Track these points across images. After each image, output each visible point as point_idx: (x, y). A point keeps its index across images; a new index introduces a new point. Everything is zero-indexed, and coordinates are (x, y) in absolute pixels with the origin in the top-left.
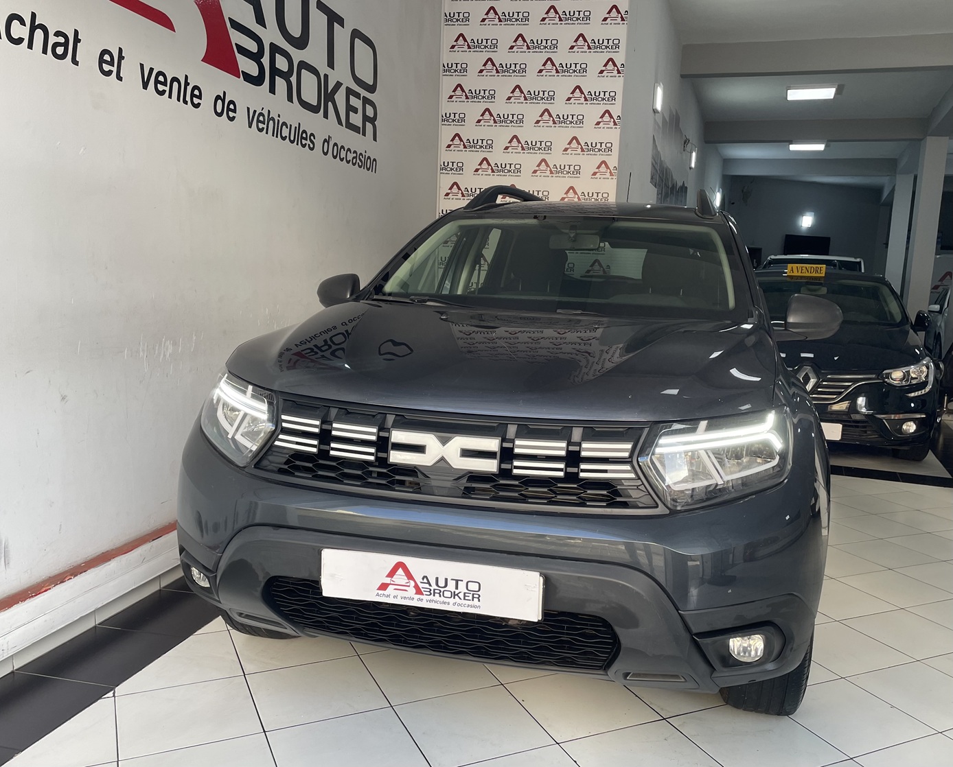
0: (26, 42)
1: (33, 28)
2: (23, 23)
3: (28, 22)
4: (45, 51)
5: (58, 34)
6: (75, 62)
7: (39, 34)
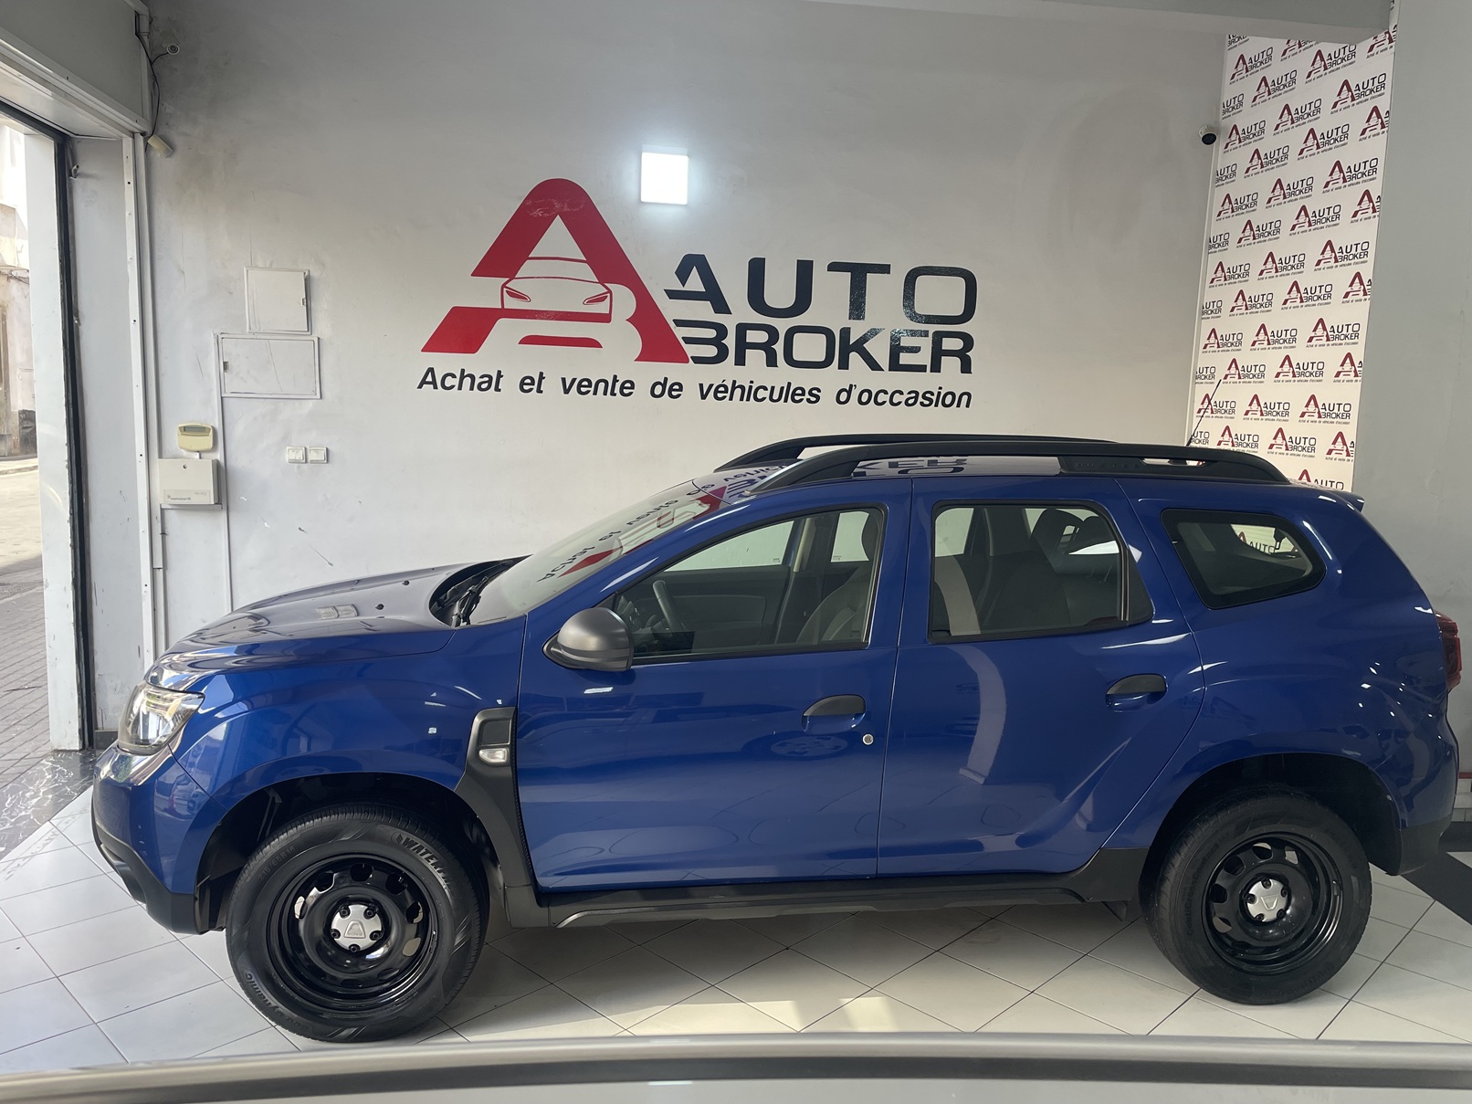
0: (456, 387)
1: (462, 377)
2: (454, 376)
3: (458, 376)
4: (472, 389)
5: (482, 377)
6: (497, 389)
7: (467, 381)
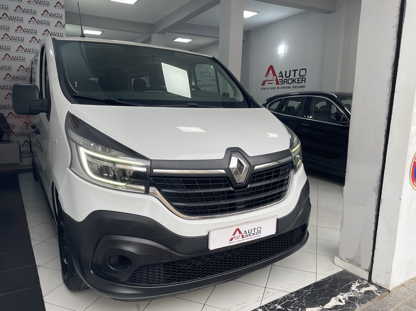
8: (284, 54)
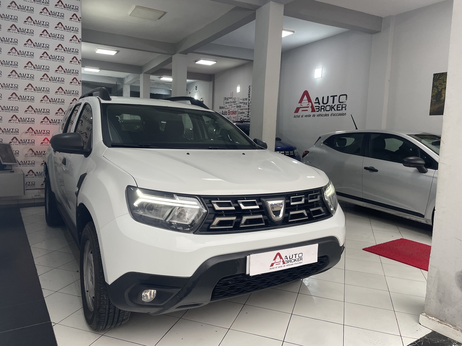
8: (321, 78)
